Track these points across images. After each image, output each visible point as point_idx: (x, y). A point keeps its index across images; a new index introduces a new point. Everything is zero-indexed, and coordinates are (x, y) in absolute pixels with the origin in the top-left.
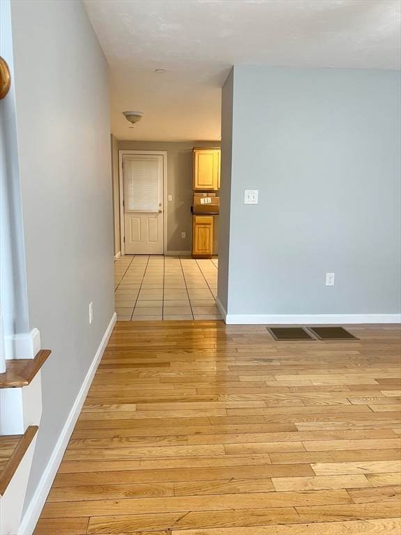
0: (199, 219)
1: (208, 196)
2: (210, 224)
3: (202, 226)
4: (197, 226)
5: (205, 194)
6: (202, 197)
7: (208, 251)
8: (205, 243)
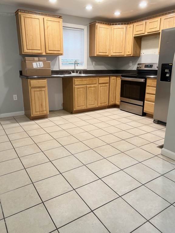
0: (34, 82)
1: (39, 61)
2: (44, 87)
3: (38, 89)
4: (33, 90)
5: (36, 59)
6: (34, 61)
7: (45, 112)
8: (42, 105)
